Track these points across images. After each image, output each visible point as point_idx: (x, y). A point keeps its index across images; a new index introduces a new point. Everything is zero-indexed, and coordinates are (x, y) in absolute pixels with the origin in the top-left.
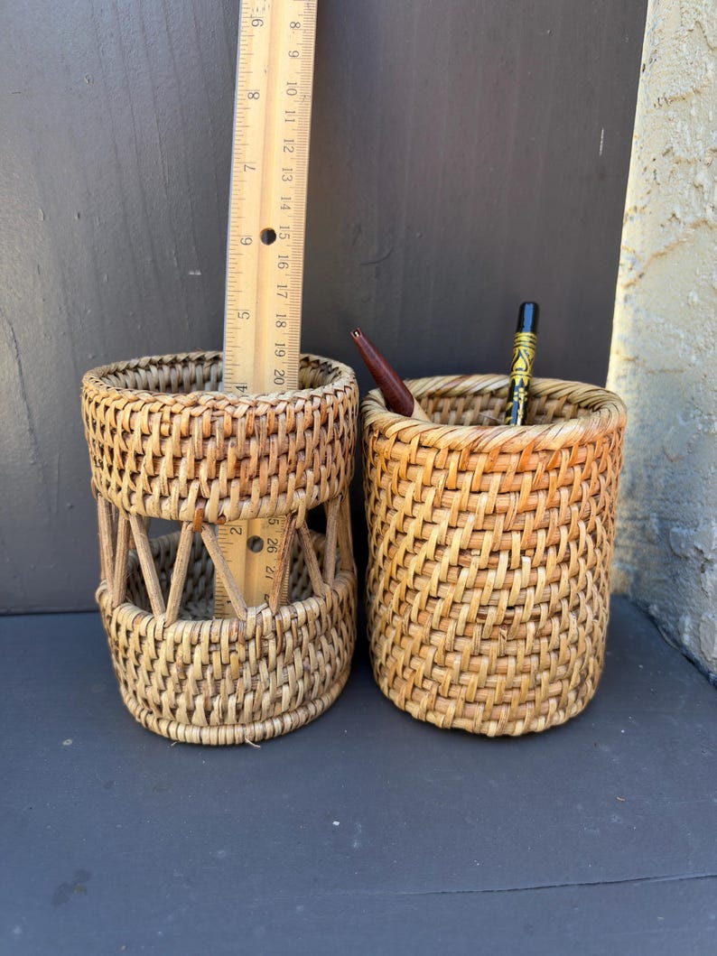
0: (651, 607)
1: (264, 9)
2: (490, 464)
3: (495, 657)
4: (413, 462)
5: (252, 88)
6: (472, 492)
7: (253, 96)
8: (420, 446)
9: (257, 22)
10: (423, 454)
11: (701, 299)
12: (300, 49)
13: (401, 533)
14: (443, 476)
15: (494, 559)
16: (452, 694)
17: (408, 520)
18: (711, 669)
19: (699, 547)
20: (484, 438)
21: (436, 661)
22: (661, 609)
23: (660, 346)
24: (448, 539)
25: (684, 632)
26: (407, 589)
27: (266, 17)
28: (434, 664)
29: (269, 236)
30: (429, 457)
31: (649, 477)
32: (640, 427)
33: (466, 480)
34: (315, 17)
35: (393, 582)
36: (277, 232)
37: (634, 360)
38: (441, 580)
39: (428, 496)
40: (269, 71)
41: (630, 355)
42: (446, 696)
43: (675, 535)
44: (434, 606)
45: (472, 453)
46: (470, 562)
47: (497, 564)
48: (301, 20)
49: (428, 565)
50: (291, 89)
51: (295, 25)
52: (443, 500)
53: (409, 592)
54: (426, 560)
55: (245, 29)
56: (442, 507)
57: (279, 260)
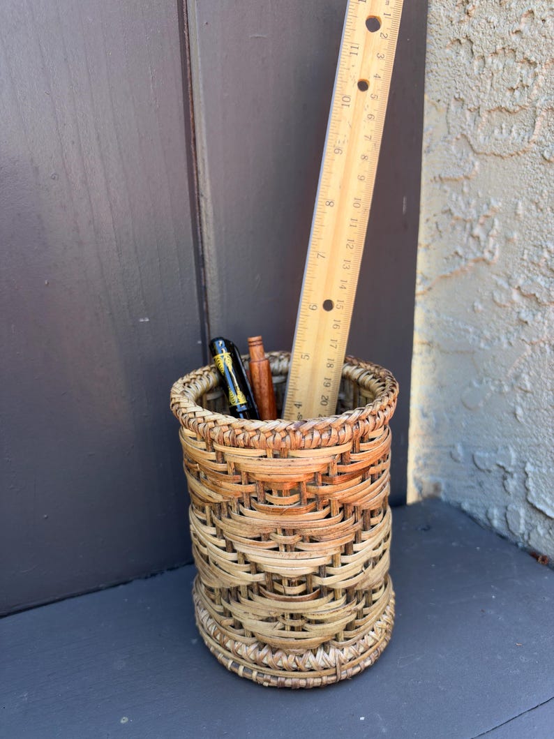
0: (462, 505)
1: (344, 142)
5: (330, 197)
7: (330, 203)
9: (338, 150)
11: (485, 307)
12: (366, 175)
18: (518, 540)
19: (501, 464)
22: (471, 505)
23: (452, 336)
25: (493, 518)
27: (345, 148)
29: (328, 305)
31: (450, 419)
32: (439, 387)
34: (378, 154)
36: (335, 303)
37: (429, 344)
40: (343, 187)
41: (425, 340)
43: (480, 458)
48: (369, 154)
50: (357, 203)
51: (364, 157)
55: (329, 154)
57: (334, 323)
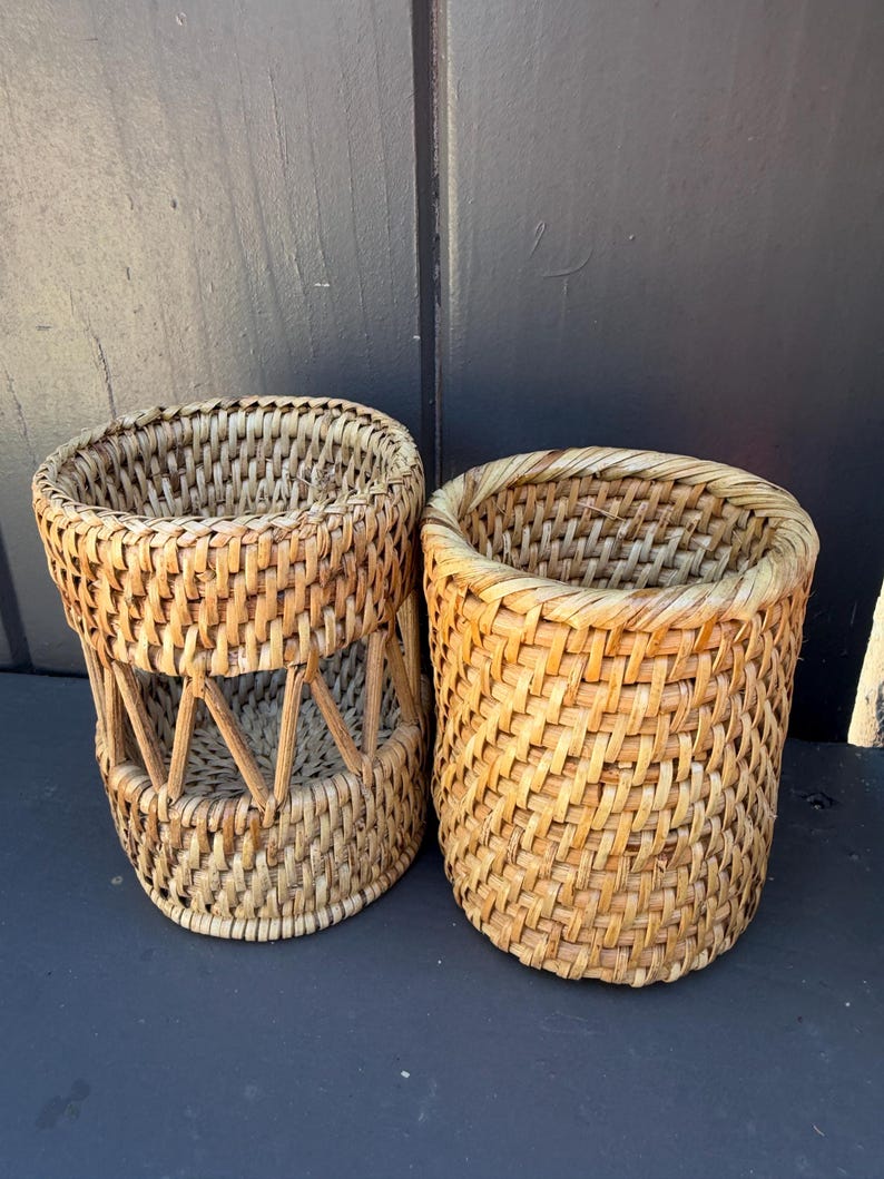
2: (654, 648)
3: (648, 892)
4: (529, 642)
6: (625, 686)
8: (542, 619)
10: (545, 633)
13: (505, 733)
14: (579, 665)
15: (653, 773)
16: (582, 939)
17: (518, 719)
20: (645, 613)
21: (560, 900)
24: (586, 751)
26: (517, 808)
28: (557, 903)
30: (556, 638)
33: (616, 670)
35: (489, 793)
38: (572, 802)
39: (555, 690)
42: (574, 941)
44: (560, 835)
45: (626, 632)
46: (618, 780)
47: (657, 779)
49: (550, 781)
52: (579, 698)
53: (519, 812)
54: (550, 775)
56: (575, 705)
